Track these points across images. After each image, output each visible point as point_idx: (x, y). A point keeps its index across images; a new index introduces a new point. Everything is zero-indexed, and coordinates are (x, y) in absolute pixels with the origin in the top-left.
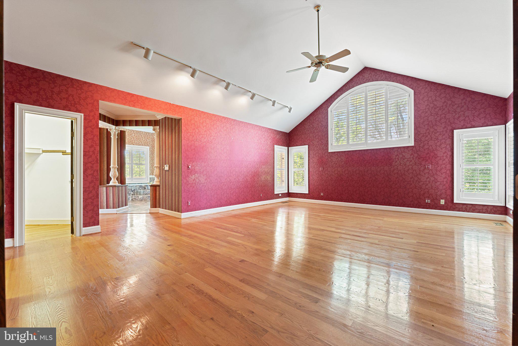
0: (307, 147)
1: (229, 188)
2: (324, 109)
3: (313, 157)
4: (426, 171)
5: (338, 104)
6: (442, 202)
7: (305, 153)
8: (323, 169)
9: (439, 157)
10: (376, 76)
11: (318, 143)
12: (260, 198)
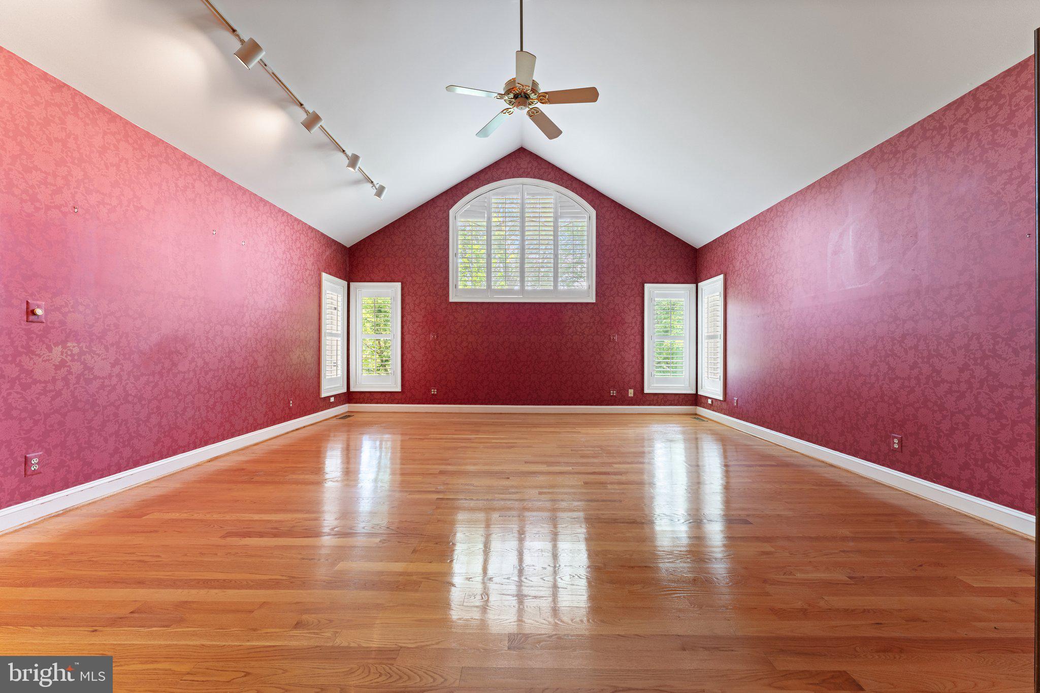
0: (398, 285)
1: (202, 389)
2: (440, 210)
3: (414, 309)
4: (611, 345)
5: (468, 206)
6: (631, 393)
7: (394, 299)
8: (437, 337)
9: (627, 323)
10: (539, 170)
11: (425, 281)
12: (287, 411)
